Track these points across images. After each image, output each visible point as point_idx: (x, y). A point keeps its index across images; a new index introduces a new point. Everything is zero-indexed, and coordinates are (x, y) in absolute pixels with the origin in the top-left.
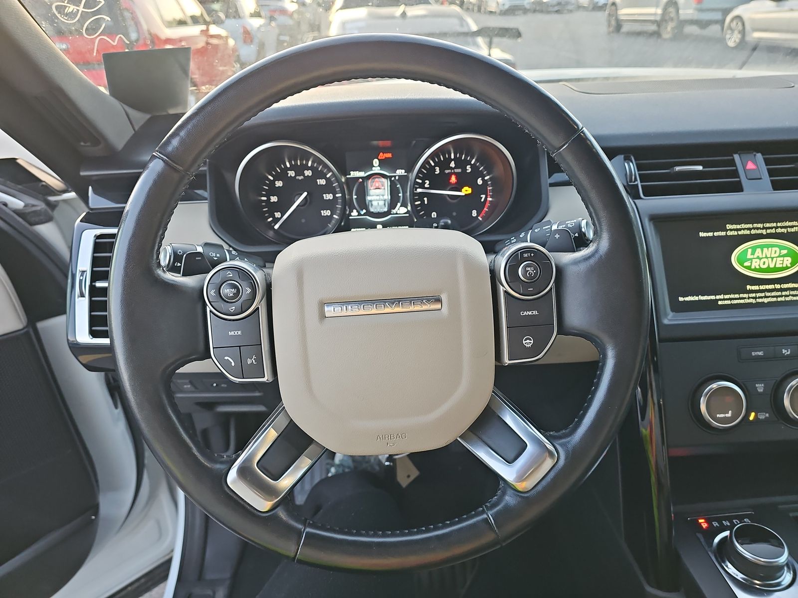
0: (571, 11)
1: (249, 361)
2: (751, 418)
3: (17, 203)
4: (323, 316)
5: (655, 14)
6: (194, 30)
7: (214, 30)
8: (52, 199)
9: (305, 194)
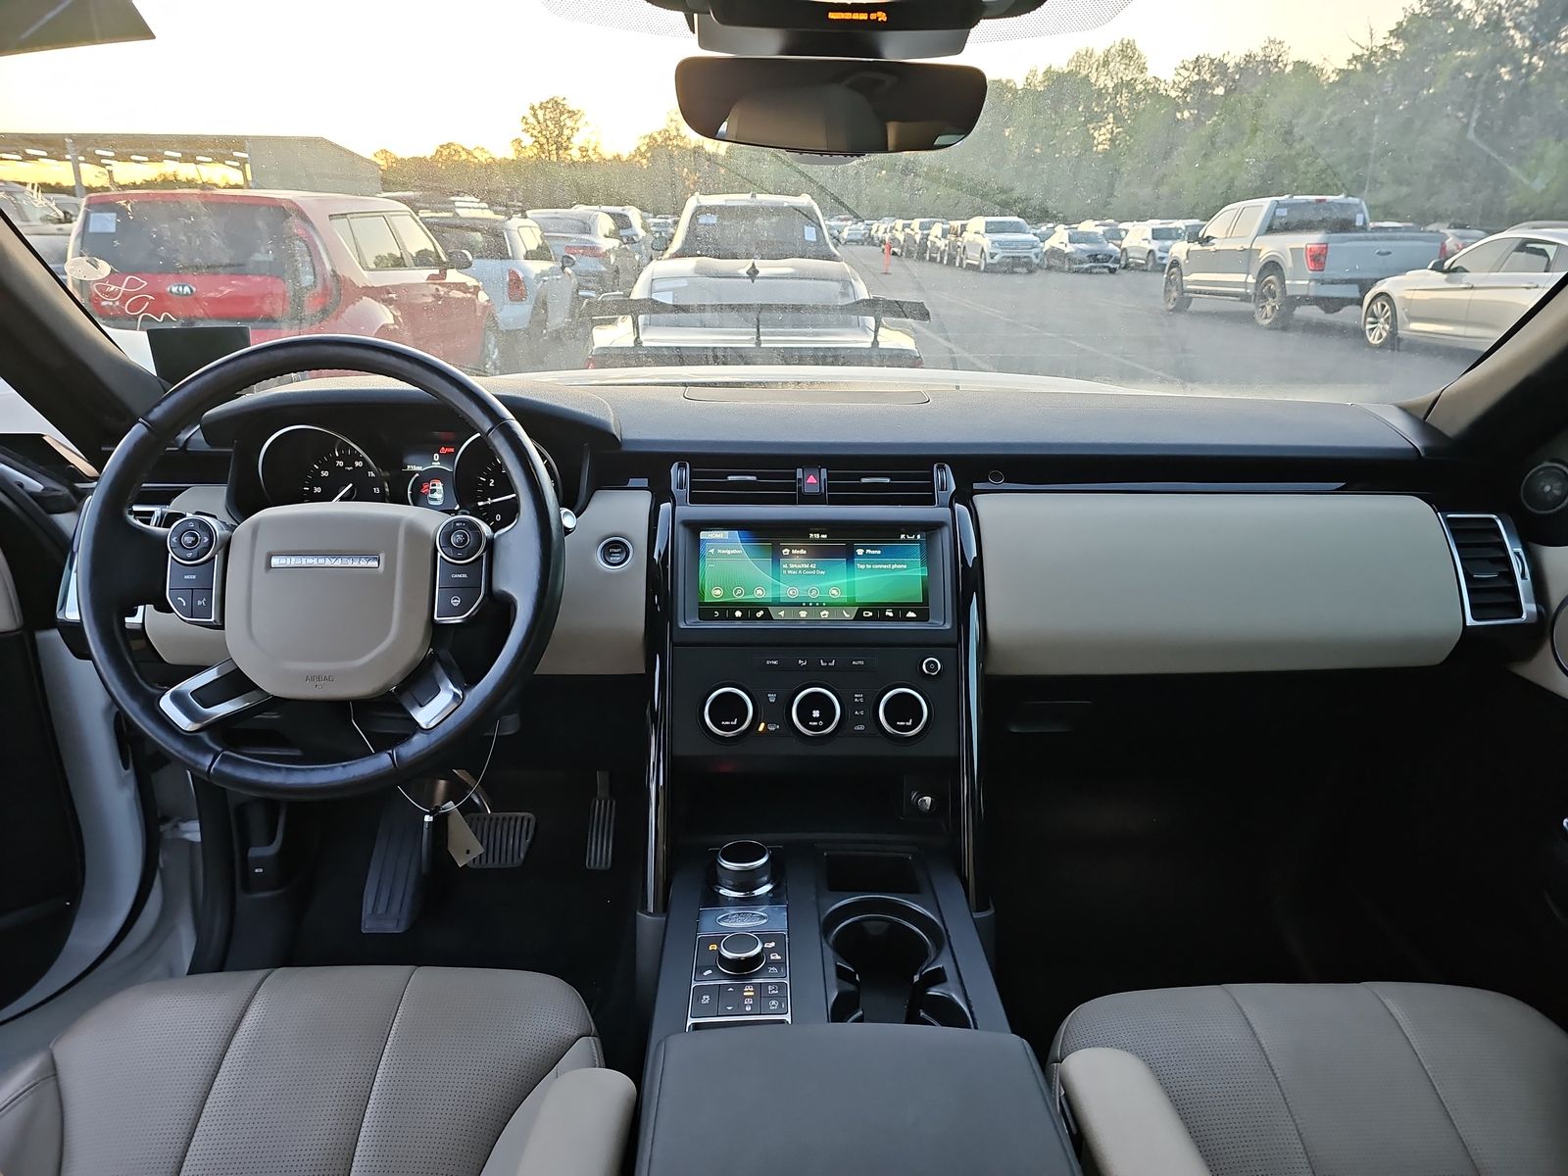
0: (1112, 271)
1: (199, 603)
2: (761, 728)
3: (35, 485)
4: (269, 566)
5: (1245, 284)
6: (421, 275)
7: (453, 276)
8: (79, 485)
9: (351, 485)
